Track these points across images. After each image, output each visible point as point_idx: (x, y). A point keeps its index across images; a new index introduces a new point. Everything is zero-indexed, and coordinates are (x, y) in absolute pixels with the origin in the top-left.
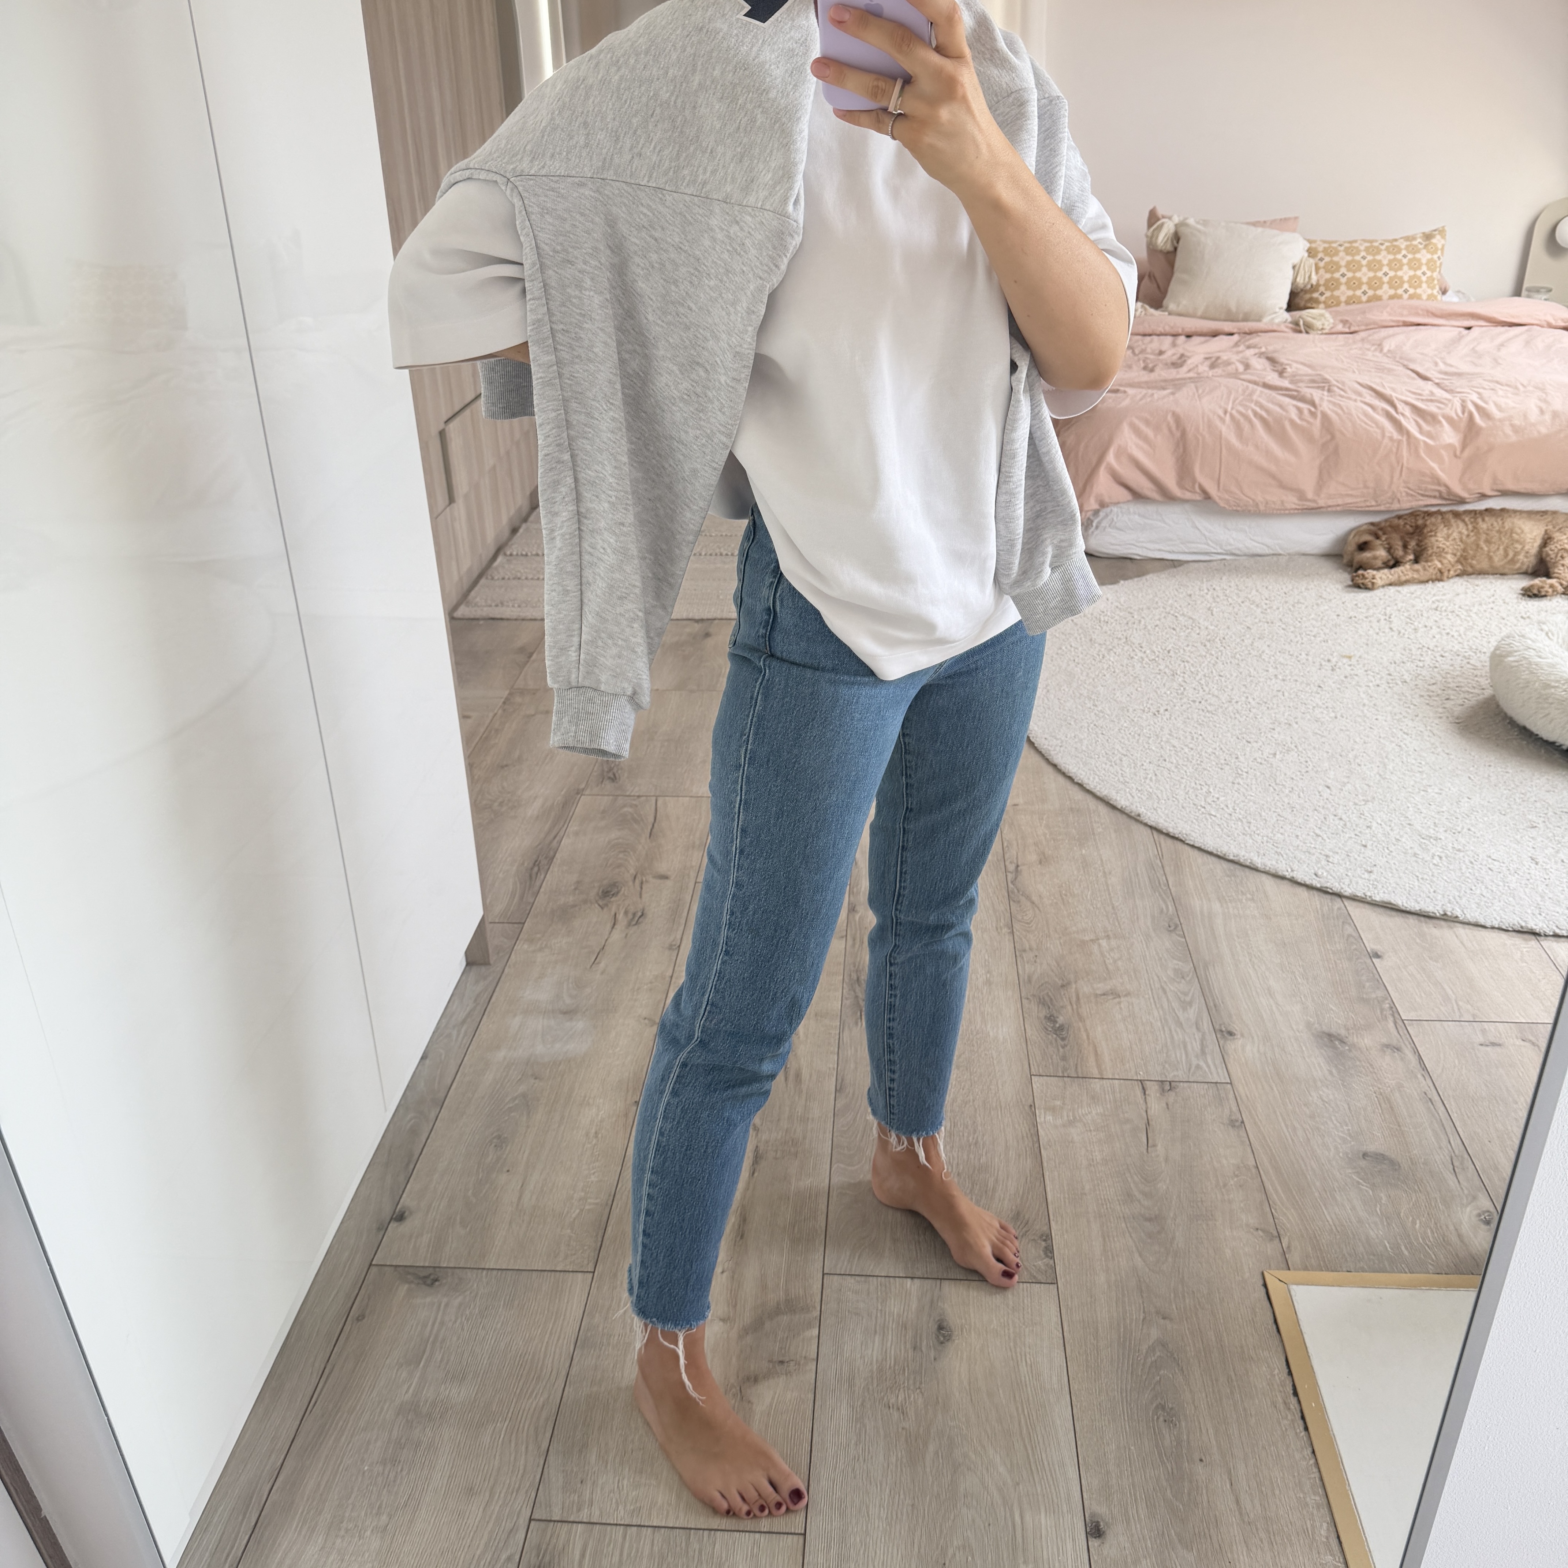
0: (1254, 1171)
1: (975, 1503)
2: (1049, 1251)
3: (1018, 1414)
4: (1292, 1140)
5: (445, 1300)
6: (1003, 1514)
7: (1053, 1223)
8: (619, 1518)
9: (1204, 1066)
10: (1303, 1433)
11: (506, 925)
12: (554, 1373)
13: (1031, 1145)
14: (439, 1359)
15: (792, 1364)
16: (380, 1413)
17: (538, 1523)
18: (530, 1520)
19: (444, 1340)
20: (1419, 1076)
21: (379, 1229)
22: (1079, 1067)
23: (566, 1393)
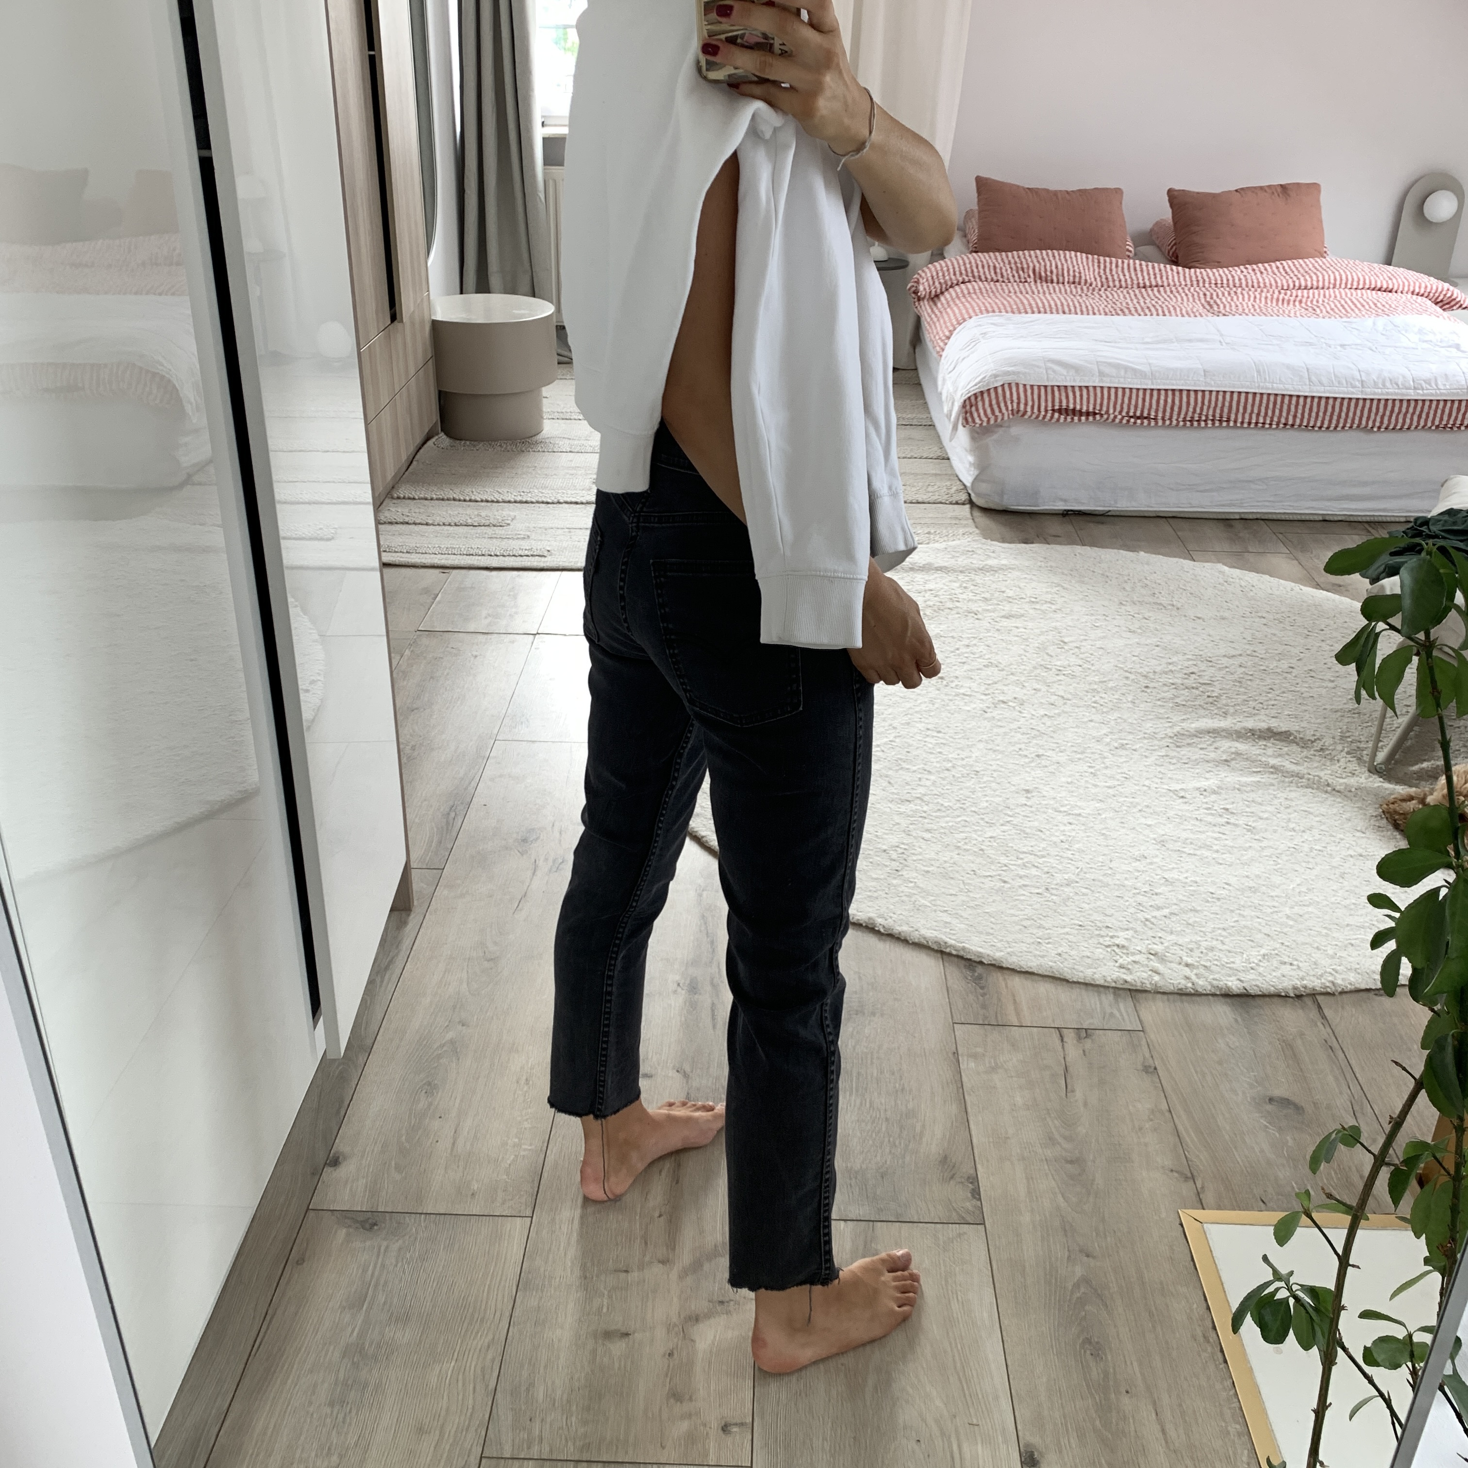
0: (1167, 1114)
1: (914, 1434)
2: (976, 1193)
3: (952, 1350)
4: (1203, 1086)
5: (385, 1244)
6: (941, 1444)
7: (979, 1166)
8: (569, 1455)
9: (1118, 1015)
10: (1223, 1366)
11: (426, 872)
12: (498, 1314)
13: (956, 1091)
14: (382, 1302)
15: (732, 1303)
16: (326, 1354)
17: (489, 1460)
18: (481, 1458)
19: (386, 1282)
20: (1319, 1024)
21: (314, 1174)
22: (999, 1015)
23: (510, 1334)
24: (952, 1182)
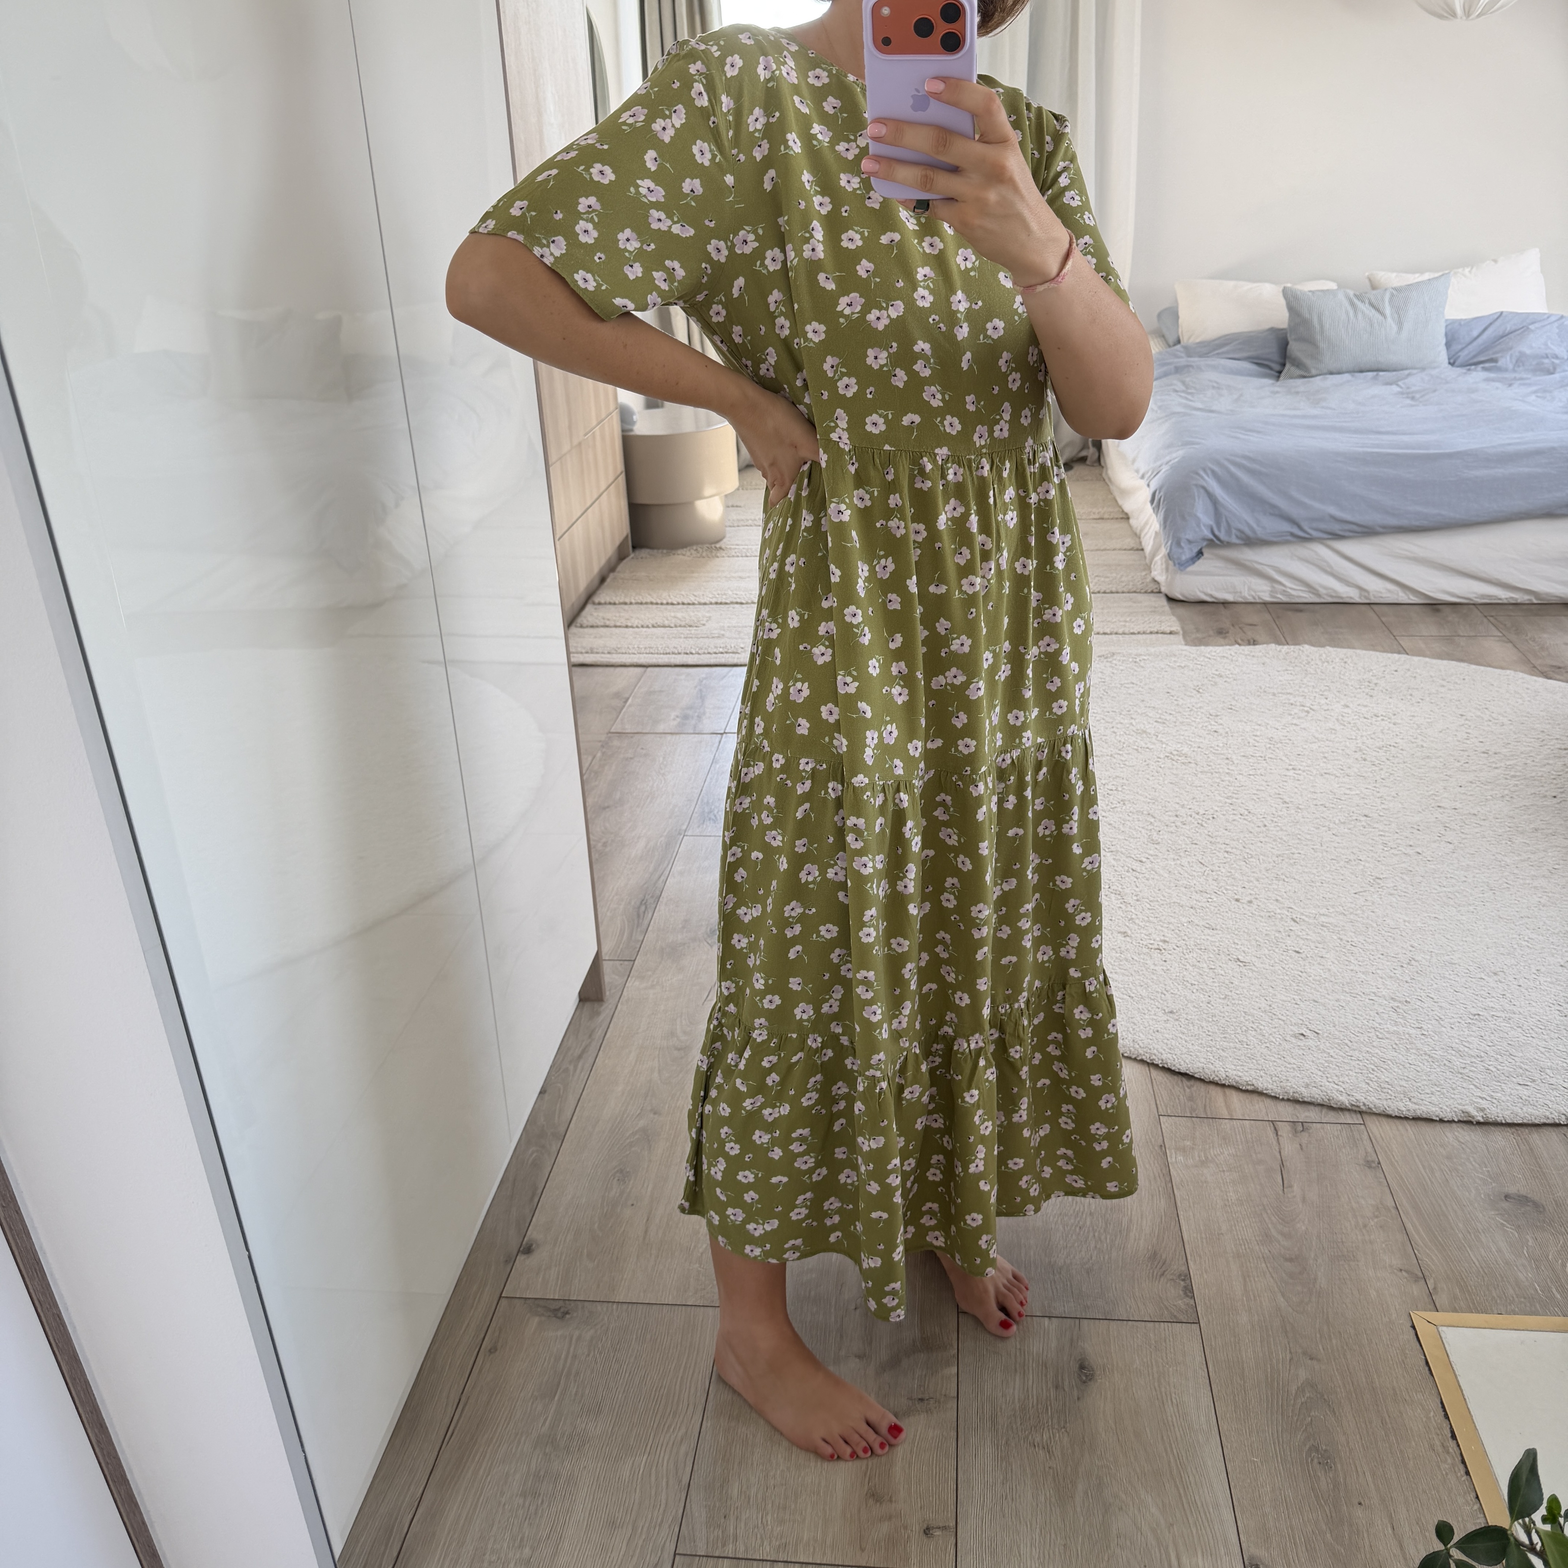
0: (1394, 1211)
1: (1128, 1543)
2: (1189, 1291)
3: (1167, 1453)
4: (1432, 1182)
5: (577, 1333)
6: (1158, 1554)
7: (1191, 1263)
8: (765, 1555)
10: (1464, 1477)
11: (618, 963)
12: (691, 1407)
13: (1163, 1184)
14: (574, 1393)
15: (932, 1401)
16: (518, 1443)
17: (683, 1557)
18: (675, 1554)
21: (507, 1262)
22: (1208, 1108)
23: (704, 1426)
24: (1162, 1279)
